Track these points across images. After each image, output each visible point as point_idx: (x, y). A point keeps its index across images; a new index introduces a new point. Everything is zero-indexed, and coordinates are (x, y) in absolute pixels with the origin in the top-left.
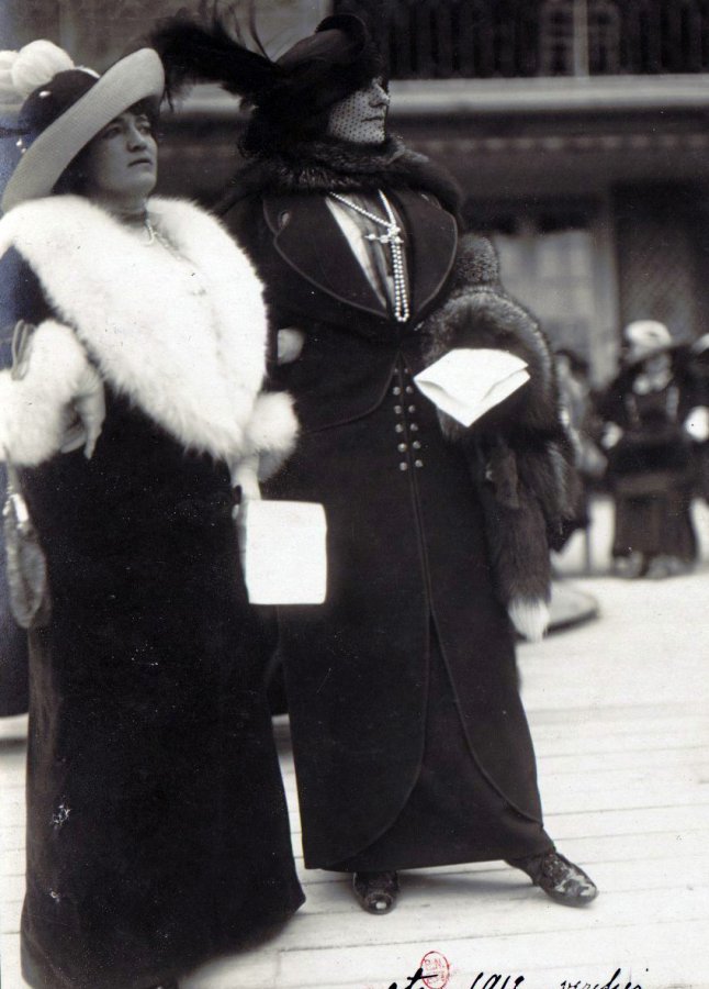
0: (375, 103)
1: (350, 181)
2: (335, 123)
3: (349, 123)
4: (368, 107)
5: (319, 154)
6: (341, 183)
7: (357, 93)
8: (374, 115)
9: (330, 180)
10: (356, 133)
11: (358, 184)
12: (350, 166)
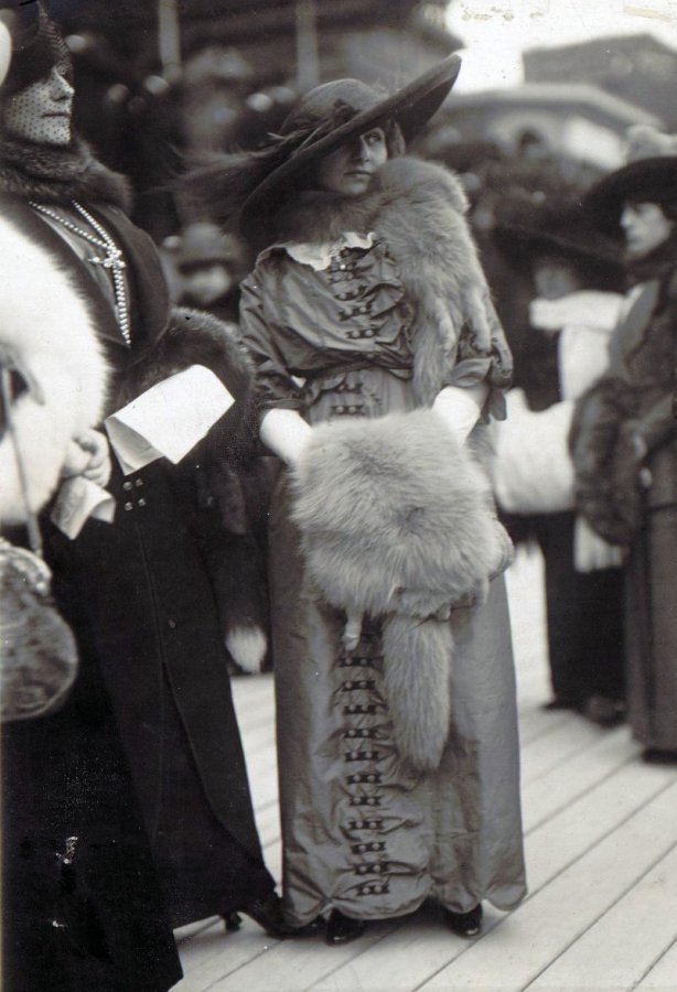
0: (57, 96)
1: (46, 189)
2: (12, 119)
3: (28, 120)
4: (50, 102)
5: (11, 154)
6: (36, 189)
7: (36, 85)
8: (56, 110)
9: (24, 185)
10: (38, 131)
11: (55, 194)
12: (46, 172)
